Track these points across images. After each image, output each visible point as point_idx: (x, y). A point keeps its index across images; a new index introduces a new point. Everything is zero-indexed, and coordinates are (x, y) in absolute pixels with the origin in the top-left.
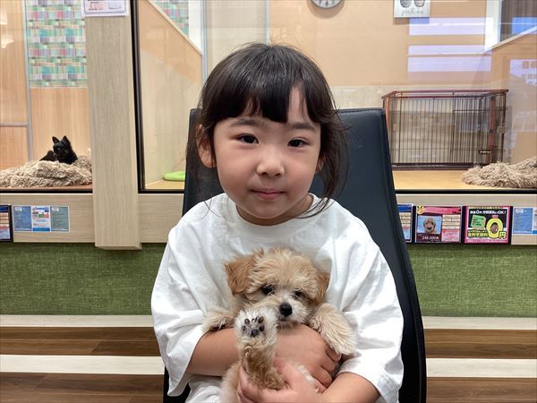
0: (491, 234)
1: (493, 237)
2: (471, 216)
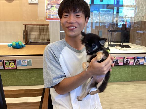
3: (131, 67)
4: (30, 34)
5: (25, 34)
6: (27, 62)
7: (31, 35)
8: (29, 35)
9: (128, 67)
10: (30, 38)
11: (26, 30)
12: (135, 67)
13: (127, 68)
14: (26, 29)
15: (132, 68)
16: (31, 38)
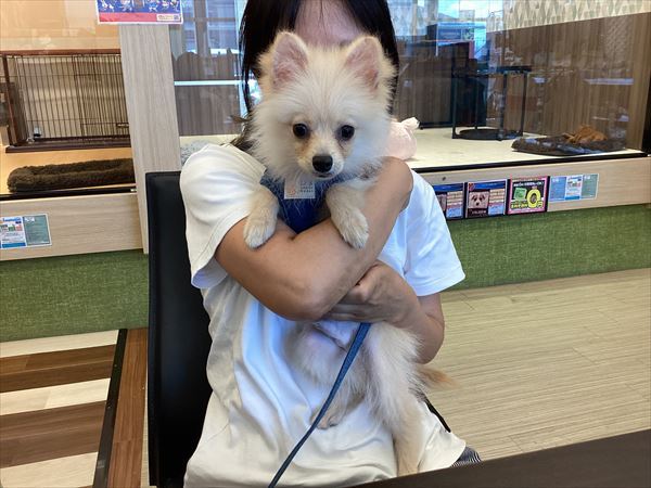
0: (530, 205)
1: (532, 207)
2: (514, 188)
3: (494, 223)
4: (31, 99)
5: (6, 98)
6: (28, 225)
7: (37, 105)
8: (26, 105)
9: (482, 224)
10: (34, 118)
11: (12, 80)
12: (513, 224)
13: (480, 228)
14: (11, 73)
15: (499, 227)
16: (40, 118)
